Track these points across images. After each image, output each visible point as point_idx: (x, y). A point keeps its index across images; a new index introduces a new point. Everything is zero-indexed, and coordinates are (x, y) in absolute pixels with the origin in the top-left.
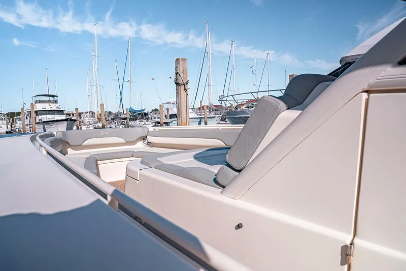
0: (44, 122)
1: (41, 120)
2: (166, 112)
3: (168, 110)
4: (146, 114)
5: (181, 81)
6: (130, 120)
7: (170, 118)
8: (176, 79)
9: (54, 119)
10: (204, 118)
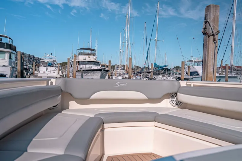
0: (83, 70)
1: (82, 69)
2: (187, 69)
3: (189, 67)
4: (168, 70)
5: (211, 31)
6: (154, 74)
7: (191, 75)
8: (205, 29)
9: (91, 69)
10: (225, 77)
